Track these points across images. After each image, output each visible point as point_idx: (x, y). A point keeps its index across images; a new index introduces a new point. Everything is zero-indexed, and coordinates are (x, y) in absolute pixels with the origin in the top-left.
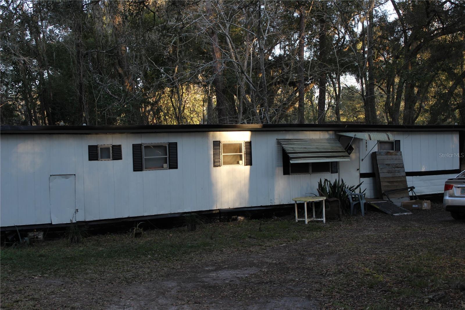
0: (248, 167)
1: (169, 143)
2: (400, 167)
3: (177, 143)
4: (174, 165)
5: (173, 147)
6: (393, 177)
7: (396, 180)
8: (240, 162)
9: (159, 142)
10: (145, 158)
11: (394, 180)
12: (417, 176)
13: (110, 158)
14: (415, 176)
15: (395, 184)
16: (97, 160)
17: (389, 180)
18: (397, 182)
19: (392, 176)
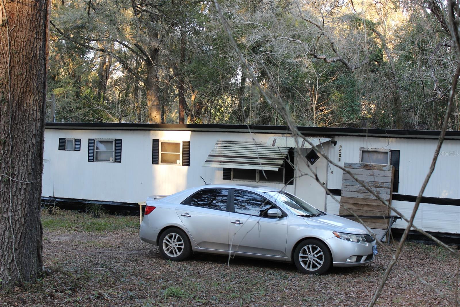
0: (186, 167)
1: (116, 139)
2: (381, 187)
3: (121, 139)
4: (118, 159)
5: (118, 143)
6: (364, 199)
7: (369, 204)
8: (178, 162)
9: (108, 138)
10: (96, 152)
11: (366, 203)
12: (431, 204)
13: (72, 149)
14: (428, 203)
15: (365, 208)
16: (65, 150)
17: (356, 202)
18: (369, 206)
19: (362, 197)
